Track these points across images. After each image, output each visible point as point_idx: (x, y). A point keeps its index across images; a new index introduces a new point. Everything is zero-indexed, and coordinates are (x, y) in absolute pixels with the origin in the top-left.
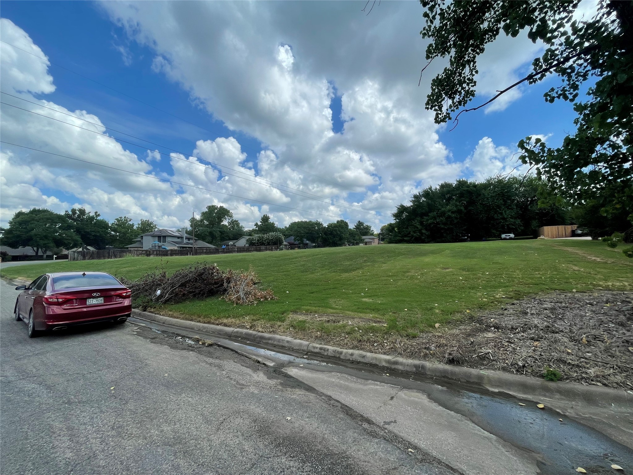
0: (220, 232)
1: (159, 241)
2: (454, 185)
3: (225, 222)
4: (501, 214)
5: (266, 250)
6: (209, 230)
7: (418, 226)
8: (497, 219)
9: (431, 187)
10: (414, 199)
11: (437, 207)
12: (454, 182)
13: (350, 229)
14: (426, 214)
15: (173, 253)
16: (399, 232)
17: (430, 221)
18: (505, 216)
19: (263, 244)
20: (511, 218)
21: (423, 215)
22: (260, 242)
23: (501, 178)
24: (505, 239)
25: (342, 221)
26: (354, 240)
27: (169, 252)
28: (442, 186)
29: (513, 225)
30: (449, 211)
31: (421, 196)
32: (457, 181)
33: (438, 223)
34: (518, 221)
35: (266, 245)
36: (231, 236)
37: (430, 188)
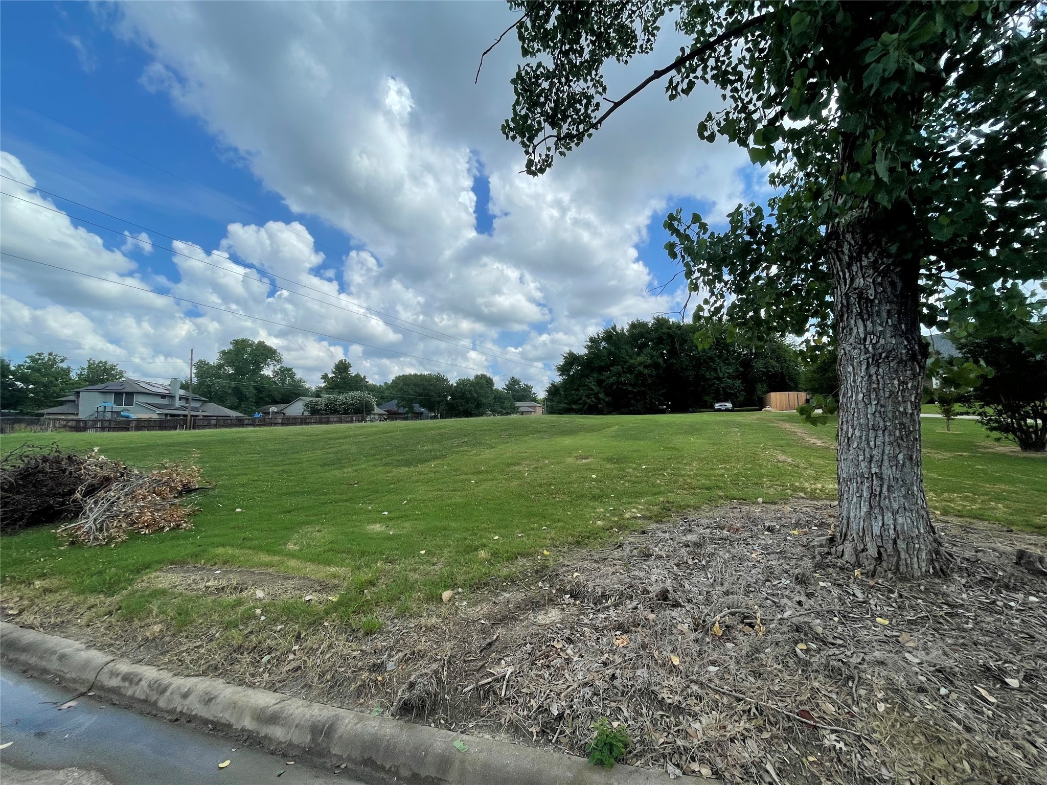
0: (254, 387)
1: (118, 402)
2: (650, 324)
3: (268, 371)
4: (715, 370)
6: (233, 384)
9: (615, 326)
10: (589, 344)
11: (624, 358)
12: (650, 321)
13: (497, 390)
15: (142, 425)
16: (566, 395)
17: (611, 380)
18: (721, 375)
19: (335, 412)
20: (728, 377)
21: (601, 369)
22: (330, 409)
24: (719, 410)
25: (483, 376)
26: (502, 407)
27: (133, 424)
28: (633, 326)
29: (730, 388)
30: (641, 364)
31: (600, 339)
32: (654, 318)
33: (624, 383)
34: (738, 383)
35: (341, 414)
36: (278, 397)
37: (614, 328)
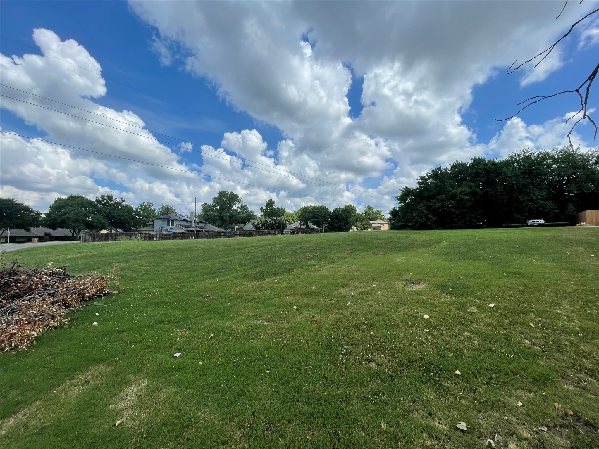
0: (229, 216)
1: (168, 225)
2: (468, 164)
3: (235, 207)
4: (528, 194)
5: (269, 234)
6: (219, 214)
7: (424, 211)
8: (523, 202)
9: (440, 167)
10: (420, 181)
11: (448, 189)
12: (468, 162)
13: (358, 214)
14: (434, 197)
15: (176, 236)
16: (403, 217)
17: (437, 205)
18: (534, 198)
19: (267, 228)
20: (541, 199)
21: (429, 198)
22: (264, 227)
23: (528, 154)
24: (532, 226)
26: (362, 224)
27: (173, 236)
28: (454, 166)
29: (544, 208)
30: (461, 193)
31: (429, 177)
32: (472, 159)
33: (448, 207)
34: (550, 203)
35: (270, 229)
37: (439, 169)
